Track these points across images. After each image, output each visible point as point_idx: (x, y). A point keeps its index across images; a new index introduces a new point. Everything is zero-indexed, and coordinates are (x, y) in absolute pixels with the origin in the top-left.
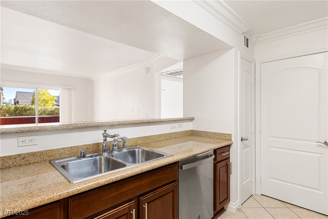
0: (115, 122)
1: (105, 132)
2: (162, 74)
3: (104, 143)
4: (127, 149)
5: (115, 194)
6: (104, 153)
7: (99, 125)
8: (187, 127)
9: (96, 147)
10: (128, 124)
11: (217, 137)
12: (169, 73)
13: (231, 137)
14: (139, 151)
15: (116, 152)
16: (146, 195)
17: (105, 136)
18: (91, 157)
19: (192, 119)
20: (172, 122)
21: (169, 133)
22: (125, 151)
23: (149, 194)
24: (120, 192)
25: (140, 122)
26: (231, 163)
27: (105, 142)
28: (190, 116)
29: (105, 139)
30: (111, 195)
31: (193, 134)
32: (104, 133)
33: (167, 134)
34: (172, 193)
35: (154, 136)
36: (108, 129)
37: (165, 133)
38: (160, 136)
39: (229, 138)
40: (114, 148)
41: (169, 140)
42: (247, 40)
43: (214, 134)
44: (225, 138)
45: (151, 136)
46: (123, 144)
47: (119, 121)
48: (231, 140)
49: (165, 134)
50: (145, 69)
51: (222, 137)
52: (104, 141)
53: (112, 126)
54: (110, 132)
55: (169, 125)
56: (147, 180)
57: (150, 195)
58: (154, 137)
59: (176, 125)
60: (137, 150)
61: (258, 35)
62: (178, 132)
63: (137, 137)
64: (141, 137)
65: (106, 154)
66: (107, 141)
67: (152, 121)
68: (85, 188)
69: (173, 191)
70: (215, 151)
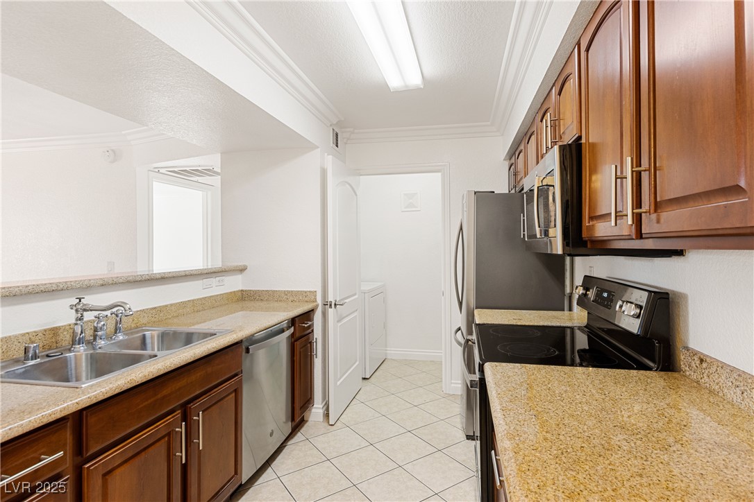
0: (94, 280)
1: (80, 301)
2: (157, 170)
3: (76, 324)
4: (126, 334)
5: (152, 400)
6: (78, 346)
7: (59, 288)
8: (234, 284)
9: (51, 336)
10: (123, 283)
11: (291, 298)
12: (176, 169)
13: (316, 296)
14: (152, 337)
15: (103, 342)
16: (198, 401)
17: (80, 309)
18: (48, 356)
19: (242, 270)
20: (208, 276)
21: (201, 299)
22: (121, 338)
23: (201, 398)
24: (159, 396)
25: (147, 277)
26: (316, 339)
27: (79, 322)
28: (239, 263)
29: (79, 315)
30: (146, 403)
31: (245, 298)
32: (78, 303)
33: (198, 299)
34: (234, 394)
35: (171, 305)
36: (87, 295)
37: (192, 298)
38: (183, 304)
39: (313, 297)
40: (99, 333)
41: (201, 312)
42: (337, 135)
43: (287, 293)
44: (306, 299)
45: (166, 306)
46: (116, 325)
47: (102, 277)
48: (316, 301)
49: (193, 300)
50: (108, 154)
51: (301, 298)
52: (77, 320)
53: (89, 287)
54: (90, 300)
55: (200, 282)
56: (199, 374)
57: (204, 399)
58: (173, 307)
59: (213, 281)
60: (147, 333)
61: (352, 129)
62: (218, 295)
63: (139, 309)
64: (147, 309)
65: (82, 348)
66: (85, 320)
67: (170, 275)
68: (114, 389)
69: (236, 391)
70: (293, 321)
